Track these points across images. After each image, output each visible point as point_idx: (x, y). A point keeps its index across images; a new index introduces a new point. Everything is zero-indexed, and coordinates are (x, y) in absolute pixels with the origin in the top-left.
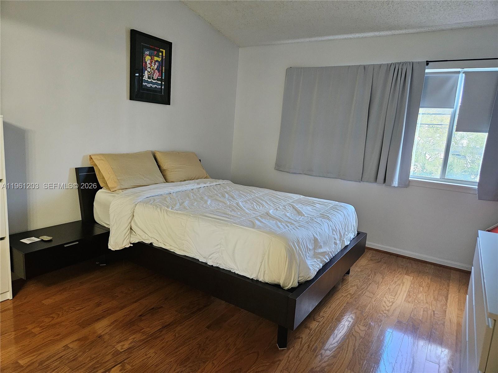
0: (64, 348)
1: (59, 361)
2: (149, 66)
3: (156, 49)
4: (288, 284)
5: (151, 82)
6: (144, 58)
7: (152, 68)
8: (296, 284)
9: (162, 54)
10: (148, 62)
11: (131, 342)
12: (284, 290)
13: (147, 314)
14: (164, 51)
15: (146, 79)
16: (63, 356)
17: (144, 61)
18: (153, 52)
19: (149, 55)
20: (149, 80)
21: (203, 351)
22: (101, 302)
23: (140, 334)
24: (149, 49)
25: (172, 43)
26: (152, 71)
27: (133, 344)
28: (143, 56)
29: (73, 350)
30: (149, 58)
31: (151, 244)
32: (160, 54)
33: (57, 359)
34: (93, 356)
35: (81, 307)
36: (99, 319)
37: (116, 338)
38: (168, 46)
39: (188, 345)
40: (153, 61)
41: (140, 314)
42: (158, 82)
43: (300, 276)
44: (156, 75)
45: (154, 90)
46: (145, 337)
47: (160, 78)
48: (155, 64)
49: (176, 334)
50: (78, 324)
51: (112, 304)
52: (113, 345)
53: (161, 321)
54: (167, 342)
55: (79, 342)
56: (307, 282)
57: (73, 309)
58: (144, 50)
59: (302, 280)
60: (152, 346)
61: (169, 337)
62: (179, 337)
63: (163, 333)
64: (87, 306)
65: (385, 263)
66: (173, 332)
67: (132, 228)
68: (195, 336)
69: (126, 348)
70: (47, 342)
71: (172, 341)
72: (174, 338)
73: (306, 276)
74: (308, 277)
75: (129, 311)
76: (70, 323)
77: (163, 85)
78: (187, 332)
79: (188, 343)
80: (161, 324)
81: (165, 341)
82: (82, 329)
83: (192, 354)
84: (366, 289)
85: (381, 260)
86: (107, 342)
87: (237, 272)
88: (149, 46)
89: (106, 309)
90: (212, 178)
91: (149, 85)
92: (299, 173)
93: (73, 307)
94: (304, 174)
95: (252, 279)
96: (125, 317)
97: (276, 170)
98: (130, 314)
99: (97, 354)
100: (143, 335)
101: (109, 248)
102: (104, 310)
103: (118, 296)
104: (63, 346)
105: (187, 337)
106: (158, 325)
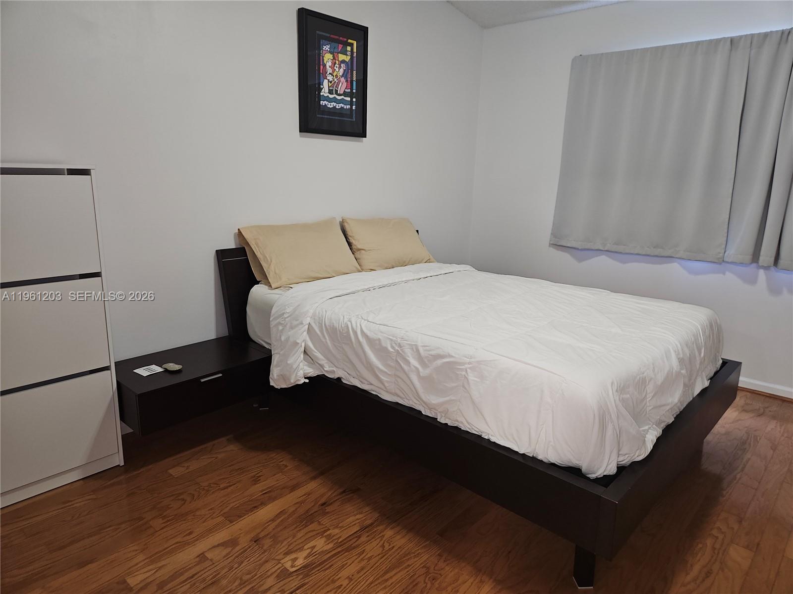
0: (197, 559)
1: (190, 584)
2: (329, 70)
3: (342, 41)
4: (598, 469)
5: (335, 100)
6: (321, 57)
7: (335, 74)
8: (612, 470)
9: (352, 49)
10: (329, 64)
11: (308, 554)
12: (588, 479)
13: (335, 501)
14: (355, 43)
15: (326, 95)
16: (196, 574)
17: (321, 64)
18: (334, 45)
19: (330, 52)
20: (331, 96)
21: (433, 581)
22: (260, 476)
23: (324, 540)
24: (330, 40)
25: (368, 28)
26: (336, 80)
27: (311, 559)
28: (320, 54)
29: (213, 564)
30: (330, 56)
31: (339, 379)
32: (349, 48)
33: (186, 580)
34: (245, 578)
35: (228, 484)
36: (255, 507)
37: (283, 545)
38: (361, 33)
39: (406, 568)
40: (337, 62)
41: (323, 500)
42: (345, 98)
43: (620, 453)
44: (342, 87)
45: (340, 113)
46: (331, 545)
47: (349, 90)
48: (340, 67)
49: (384, 543)
50: (221, 515)
51: (277, 480)
52: (277, 558)
53: (358, 517)
54: (370, 559)
55: (223, 548)
56: (635, 465)
57: (215, 486)
58: (321, 42)
59: (626, 460)
60: (343, 566)
61: (373, 548)
62: (390, 550)
63: (363, 539)
64: (238, 482)
65: (774, 417)
66: (378, 540)
67: (307, 352)
68: (418, 550)
69: (300, 566)
70: (173, 546)
71: (377, 558)
72: (381, 550)
73: (633, 454)
74: (636, 456)
75: (305, 495)
76: (210, 511)
77: (354, 103)
78: (403, 541)
79: (406, 564)
80: (358, 521)
81: (366, 557)
82: (229, 524)
83: (414, 586)
84: (742, 470)
85: (764, 410)
86: (268, 551)
87: (493, 439)
88: (328, 35)
89: (267, 488)
90: (438, 262)
91: (331, 105)
92: (597, 248)
93: (215, 484)
94: (606, 251)
95: (524, 455)
96: (297, 506)
97: (552, 244)
98: (307, 500)
99: (252, 575)
100: (328, 543)
101: (271, 385)
102: (265, 490)
103: (286, 466)
104: (196, 556)
105: (404, 551)
106: (353, 523)
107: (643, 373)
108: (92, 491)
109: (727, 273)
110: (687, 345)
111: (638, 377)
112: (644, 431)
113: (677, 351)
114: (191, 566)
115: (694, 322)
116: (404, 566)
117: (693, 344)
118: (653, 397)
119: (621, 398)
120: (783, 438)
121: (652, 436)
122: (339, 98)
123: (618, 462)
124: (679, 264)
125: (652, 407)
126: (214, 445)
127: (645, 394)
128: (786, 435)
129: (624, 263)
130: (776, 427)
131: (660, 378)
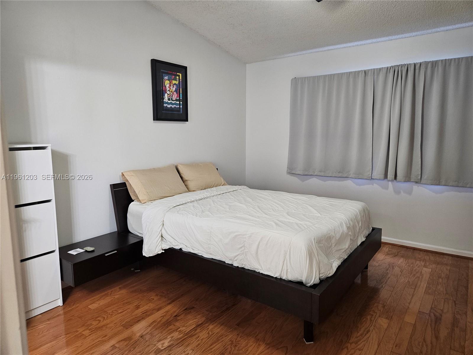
0: (111, 348)
2: (168, 89)
3: (174, 74)
4: (311, 281)
5: (171, 103)
6: (164, 83)
7: (171, 91)
8: (317, 281)
10: (167, 86)
11: (170, 341)
12: (307, 286)
13: (182, 314)
14: (181, 75)
15: (166, 101)
17: (164, 86)
18: (170, 76)
19: (168, 80)
20: (169, 102)
21: (235, 347)
22: (139, 305)
23: (178, 333)
24: (168, 74)
25: (187, 67)
26: (171, 93)
27: (171, 343)
28: (163, 81)
29: (120, 349)
30: (168, 82)
31: (181, 249)
32: (178, 77)
35: (123, 310)
36: (139, 320)
37: (156, 337)
38: (183, 69)
39: (221, 342)
40: (172, 84)
41: (175, 314)
42: (176, 102)
43: (320, 272)
44: (175, 97)
46: (182, 335)
47: (178, 98)
48: (173, 87)
49: (209, 332)
50: (121, 326)
51: (149, 307)
52: (154, 344)
53: (194, 320)
54: (202, 340)
55: (124, 341)
56: (328, 278)
57: (116, 312)
58: (163, 75)
59: (323, 276)
60: (189, 344)
61: (203, 335)
62: (212, 334)
63: (198, 331)
64: (128, 309)
65: (402, 257)
66: (206, 330)
67: (163, 236)
68: (227, 333)
69: (166, 347)
70: (97, 343)
71: (206, 339)
72: (208, 335)
73: (326, 273)
74: (328, 274)
75: (165, 312)
76: (115, 325)
77: (181, 105)
78: (219, 330)
79: (221, 340)
80: (195, 323)
81: (200, 339)
82: (126, 330)
83: (226, 350)
84: (386, 283)
85: (398, 253)
86: (149, 341)
87: (261, 272)
88: (167, 72)
89: (144, 311)
90: (229, 185)
91: (169, 106)
92: (310, 174)
93: (116, 311)
94: (316, 175)
95: (276, 278)
96: (162, 318)
97: (288, 173)
98: (167, 314)
99: (141, 353)
100: (180, 334)
101: (143, 255)
102: (143, 312)
103: (153, 299)
104: (110, 346)
105: (219, 334)
106: (192, 324)
107: (329, 234)
108: (47, 320)
109: (374, 184)
110: (351, 220)
111: (327, 236)
112: (332, 262)
113: (346, 223)
114: (108, 351)
115: (355, 209)
116: (220, 341)
117: (355, 219)
118: (335, 246)
119: (319, 246)
120: (406, 267)
121: (336, 264)
122: (173, 102)
123: (319, 277)
124: (351, 181)
125: (335, 251)
126: (112, 291)
127: (331, 244)
128: (408, 265)
129: (325, 181)
130: (403, 261)
131: (338, 236)
